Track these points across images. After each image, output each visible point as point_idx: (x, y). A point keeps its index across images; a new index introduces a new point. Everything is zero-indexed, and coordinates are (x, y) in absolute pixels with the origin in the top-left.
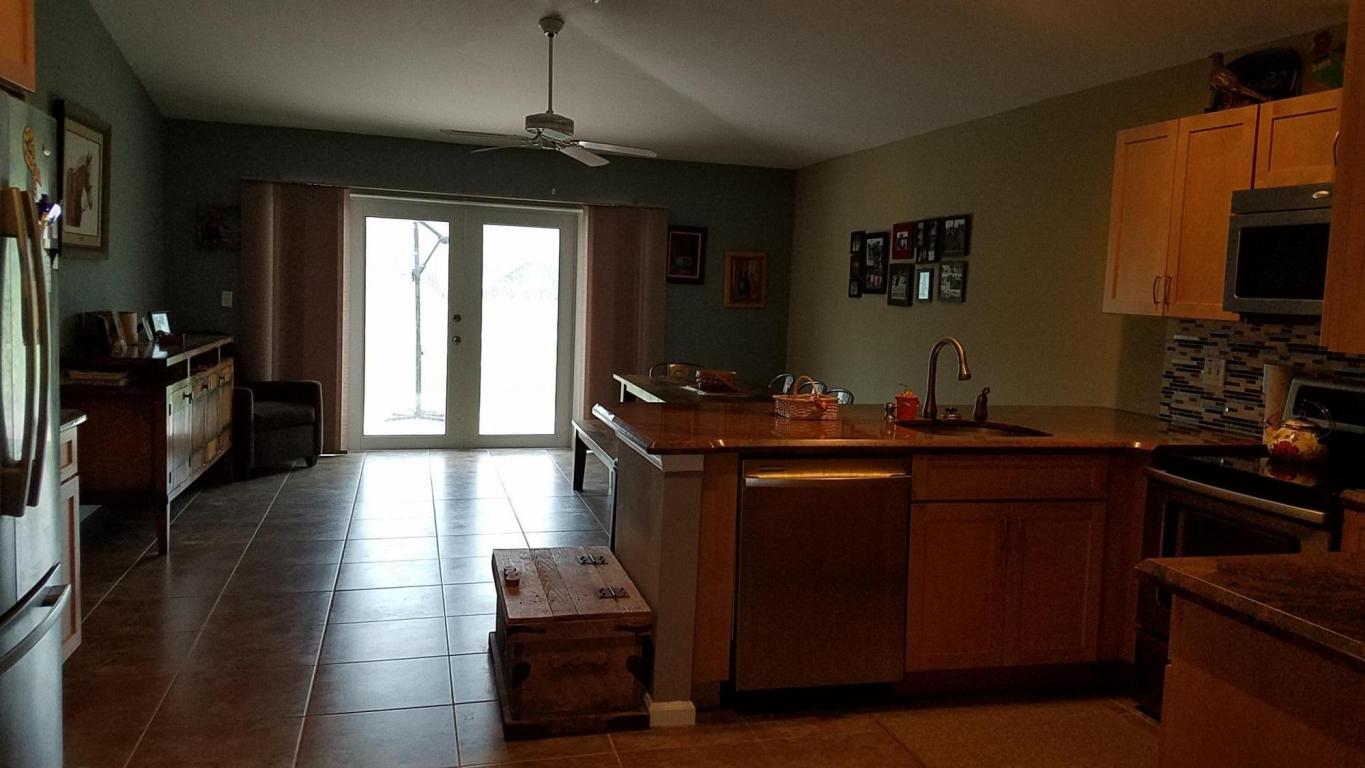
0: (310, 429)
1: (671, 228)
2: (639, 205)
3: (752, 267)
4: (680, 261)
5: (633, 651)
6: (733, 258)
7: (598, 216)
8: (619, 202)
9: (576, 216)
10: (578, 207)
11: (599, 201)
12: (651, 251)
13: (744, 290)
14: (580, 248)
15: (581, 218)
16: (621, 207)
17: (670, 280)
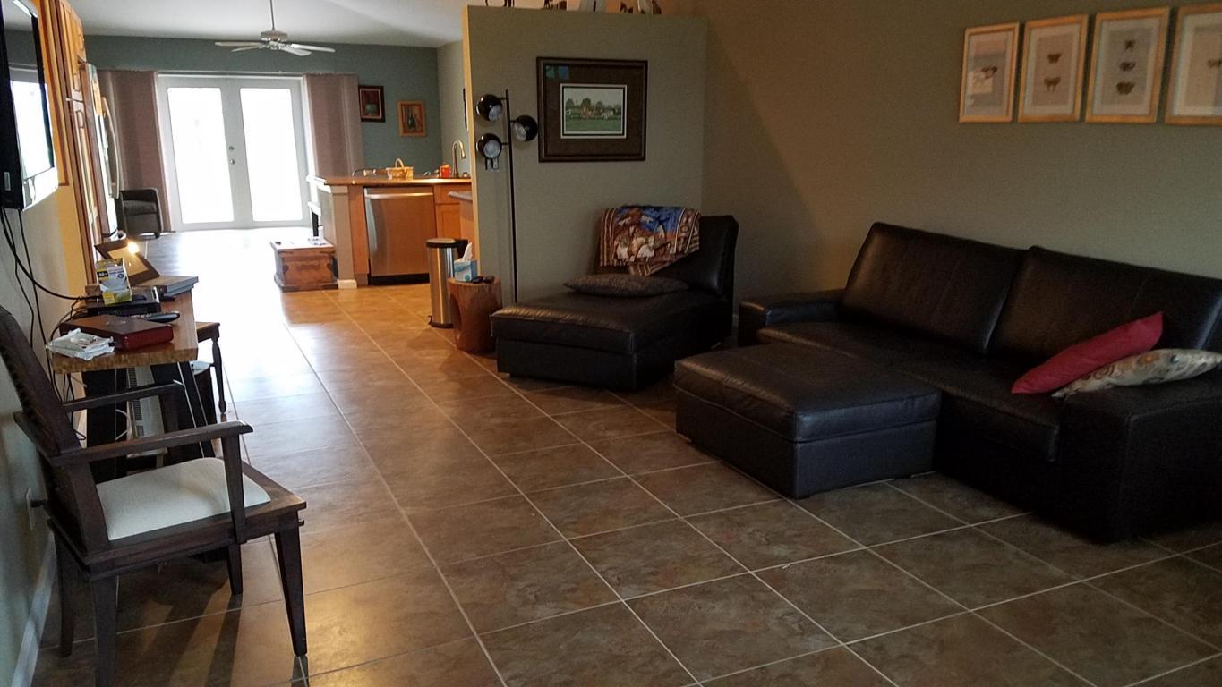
0: (154, 216)
1: (360, 87)
2: (338, 73)
3: (416, 111)
4: (368, 107)
5: (328, 261)
6: (402, 105)
7: (313, 81)
8: (327, 72)
9: (299, 81)
10: (301, 76)
11: (313, 72)
12: (349, 103)
13: (412, 125)
14: (303, 101)
15: (302, 83)
16: (326, 75)
17: (363, 120)
